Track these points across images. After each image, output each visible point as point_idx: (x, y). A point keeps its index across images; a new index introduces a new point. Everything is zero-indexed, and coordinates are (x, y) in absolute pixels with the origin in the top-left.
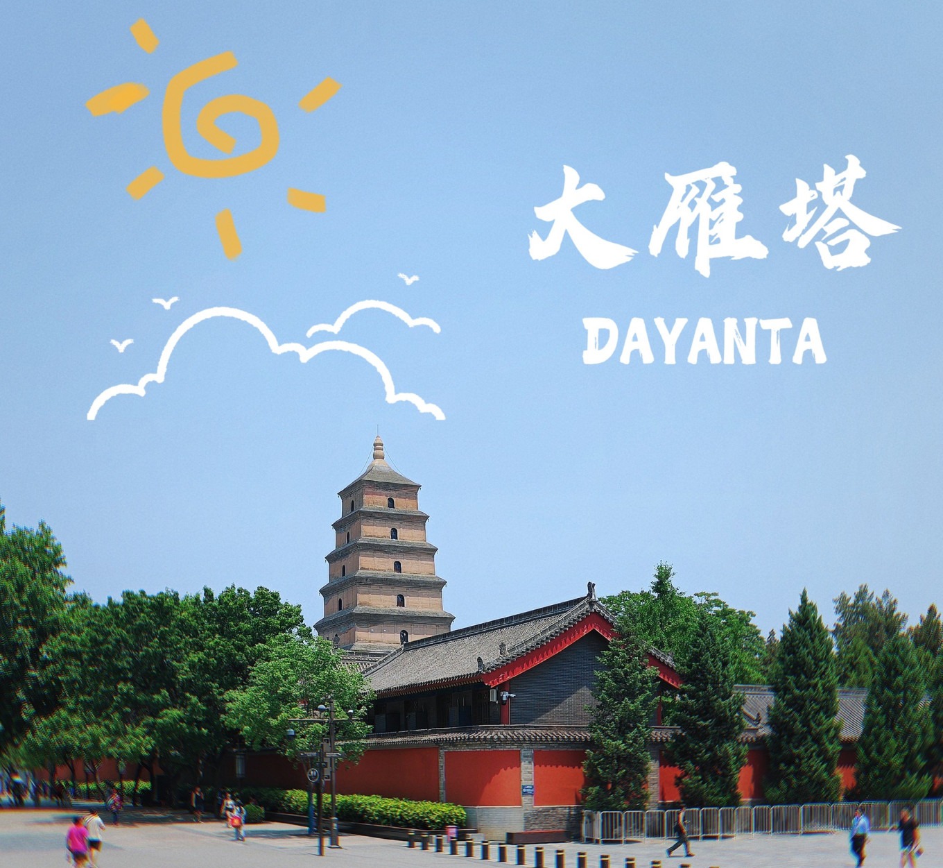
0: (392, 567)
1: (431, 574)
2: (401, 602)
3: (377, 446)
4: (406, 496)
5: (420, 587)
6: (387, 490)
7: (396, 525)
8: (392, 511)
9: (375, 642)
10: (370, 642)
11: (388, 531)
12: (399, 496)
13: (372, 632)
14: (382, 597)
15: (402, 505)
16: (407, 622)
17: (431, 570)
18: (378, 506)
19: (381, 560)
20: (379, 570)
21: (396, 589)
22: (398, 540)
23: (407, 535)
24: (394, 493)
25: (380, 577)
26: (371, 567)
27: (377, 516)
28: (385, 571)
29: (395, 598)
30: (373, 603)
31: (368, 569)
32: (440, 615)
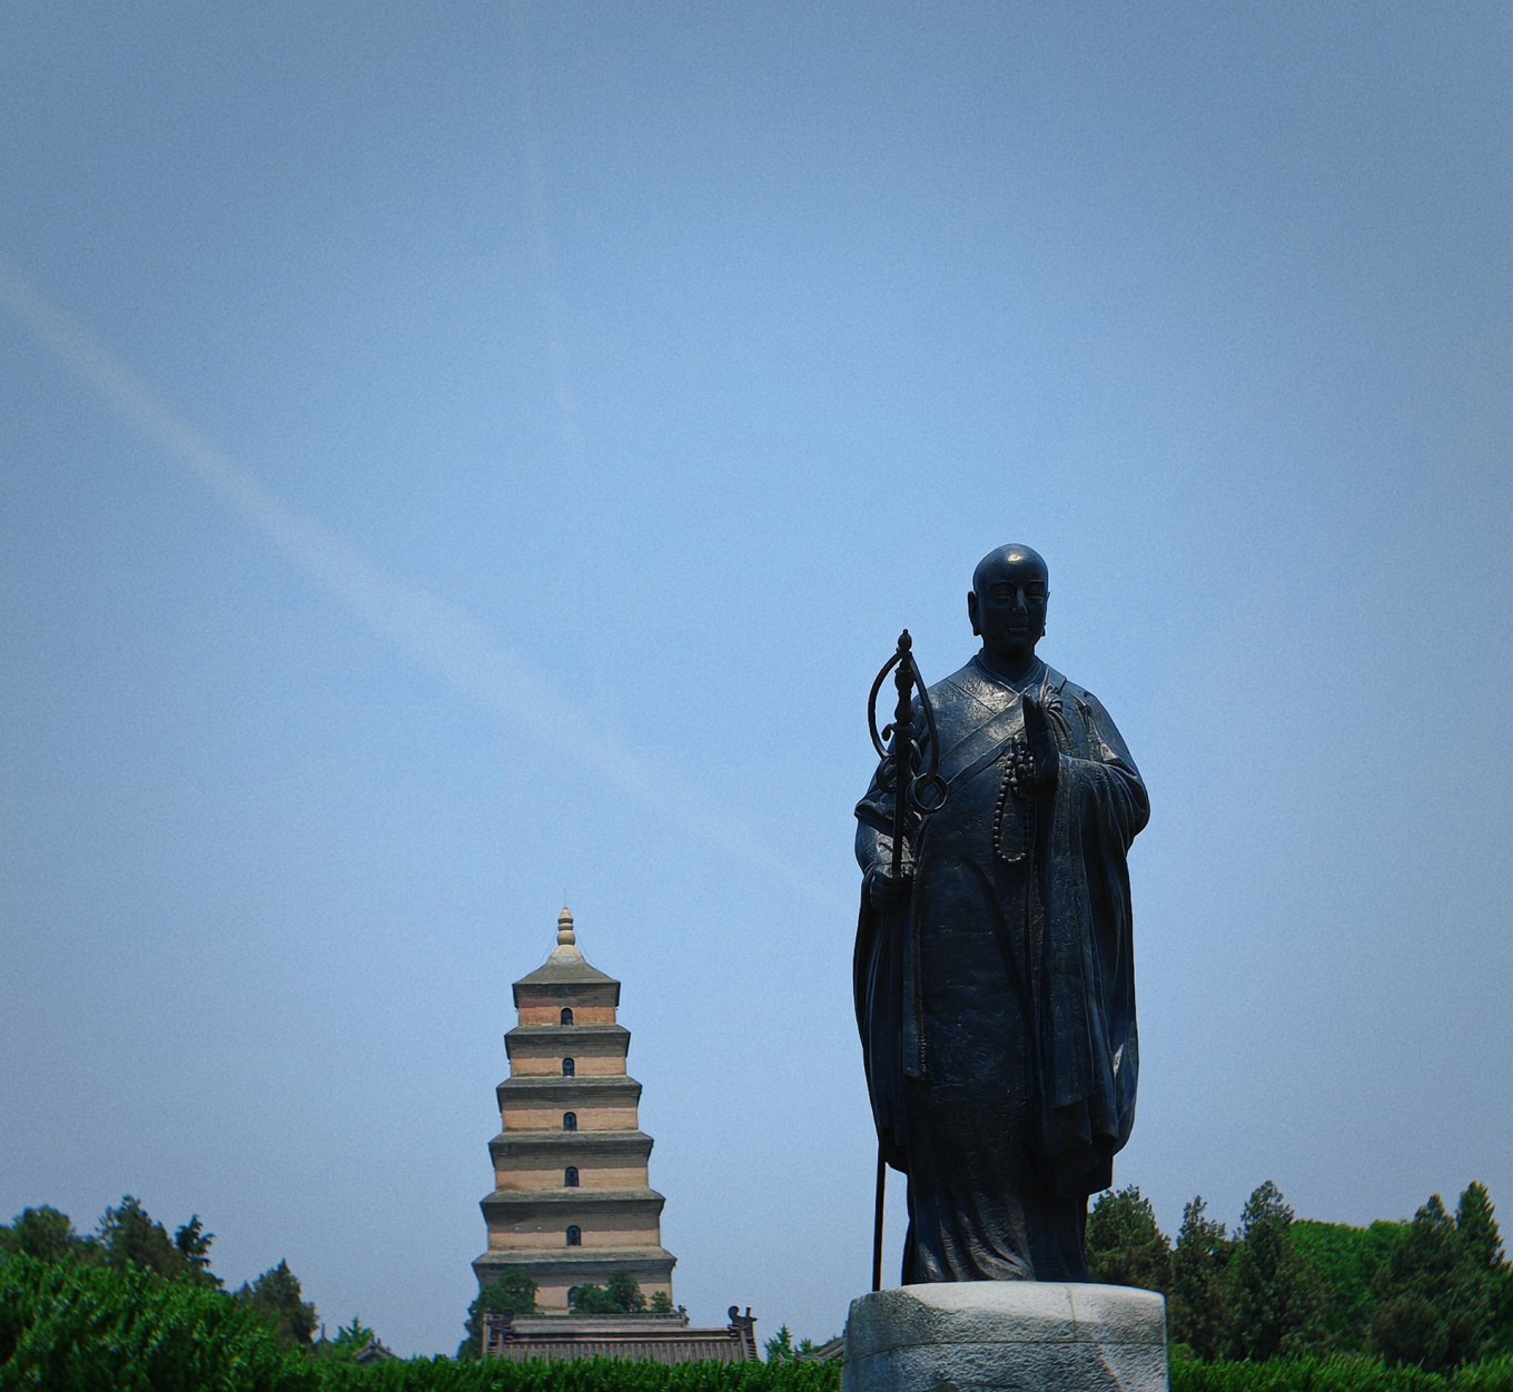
0: (560, 1122)
1: (632, 1128)
2: (572, 1179)
3: (566, 922)
4: (595, 1003)
5: (606, 1152)
6: (560, 996)
7: (571, 1052)
8: (568, 1030)
9: (520, 1248)
10: (513, 1248)
11: (558, 1064)
12: (582, 1004)
13: (516, 1232)
14: (539, 1173)
15: (587, 1018)
16: (578, 1213)
17: (630, 1122)
18: (544, 1025)
19: (540, 1112)
20: (537, 1129)
21: (563, 1158)
22: (576, 1077)
23: (591, 1068)
24: (573, 999)
25: (534, 1140)
26: (522, 1126)
27: (536, 1040)
28: (547, 1129)
29: (561, 1173)
30: (521, 1184)
31: (516, 1130)
32: (639, 1196)
